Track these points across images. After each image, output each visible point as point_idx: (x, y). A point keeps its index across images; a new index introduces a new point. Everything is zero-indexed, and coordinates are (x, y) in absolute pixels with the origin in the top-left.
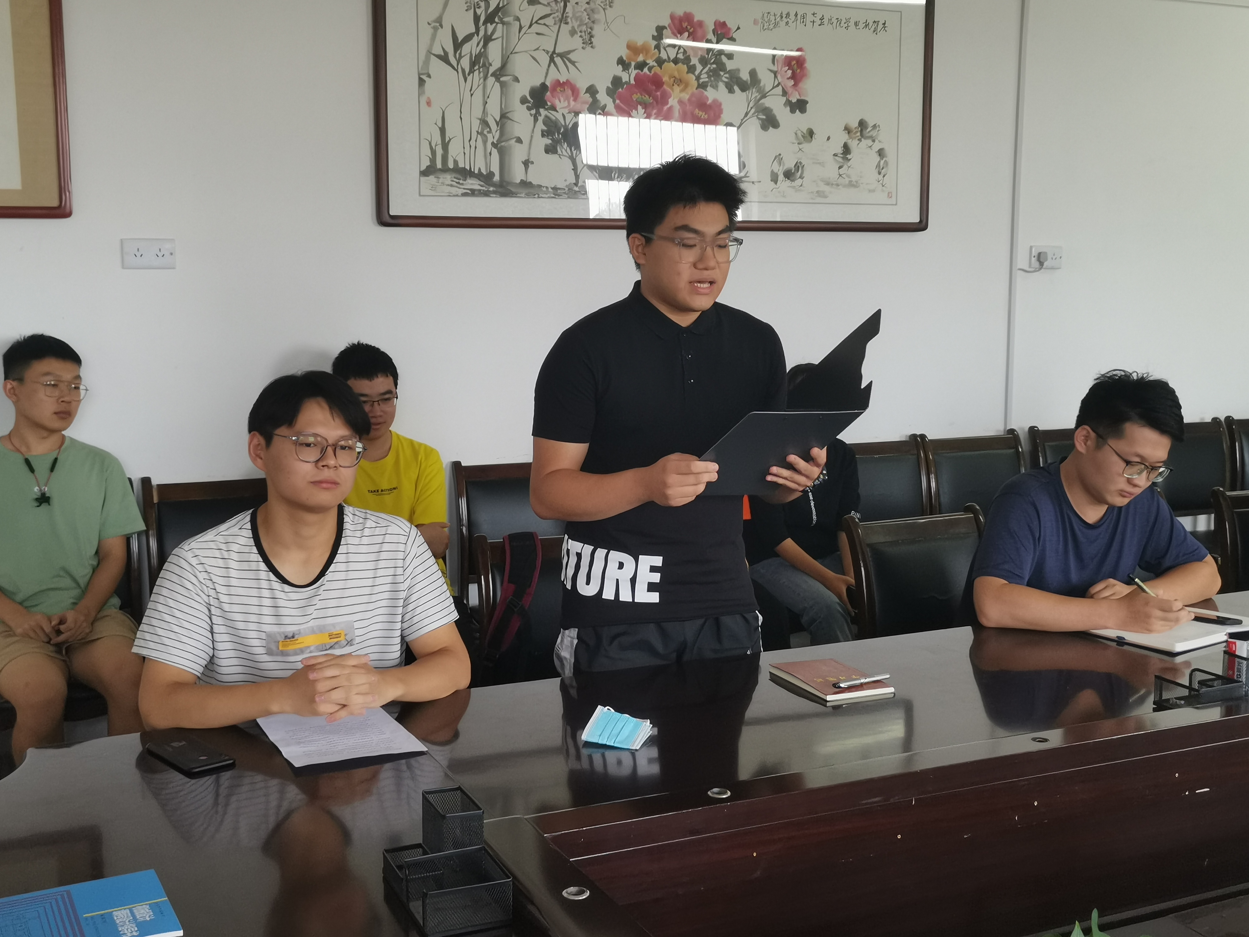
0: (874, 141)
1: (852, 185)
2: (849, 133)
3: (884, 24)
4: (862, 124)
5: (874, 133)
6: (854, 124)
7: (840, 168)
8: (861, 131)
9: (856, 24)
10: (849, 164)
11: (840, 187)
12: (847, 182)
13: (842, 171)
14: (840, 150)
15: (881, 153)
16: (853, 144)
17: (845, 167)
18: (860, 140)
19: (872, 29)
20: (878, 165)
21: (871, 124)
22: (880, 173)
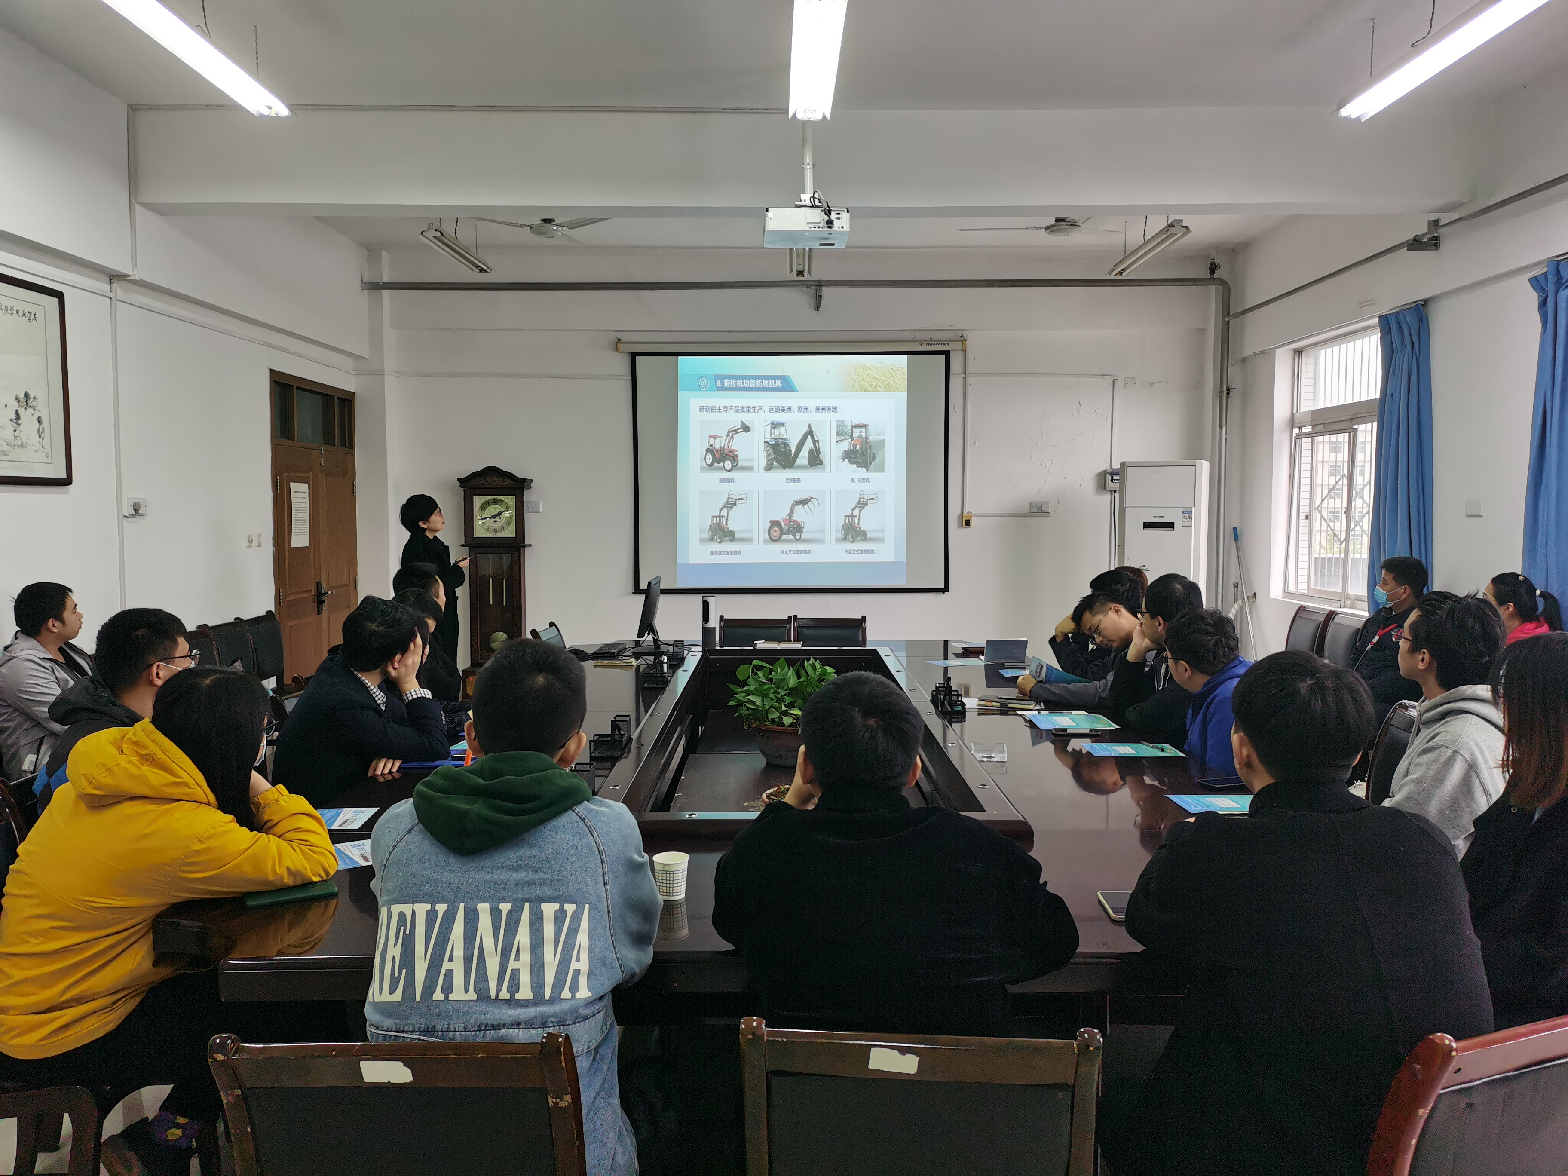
0: (34, 410)
1: (22, 446)
2: (18, 402)
3: (35, 315)
4: (26, 395)
5: (34, 404)
6: (21, 396)
7: (15, 431)
8: (27, 401)
9: (17, 312)
10: (20, 428)
11: (16, 447)
12: (20, 443)
13: (16, 433)
14: (14, 417)
15: (39, 420)
16: (22, 412)
17: (18, 430)
18: (25, 408)
19: (28, 318)
20: (38, 431)
21: (32, 396)
22: (40, 437)
